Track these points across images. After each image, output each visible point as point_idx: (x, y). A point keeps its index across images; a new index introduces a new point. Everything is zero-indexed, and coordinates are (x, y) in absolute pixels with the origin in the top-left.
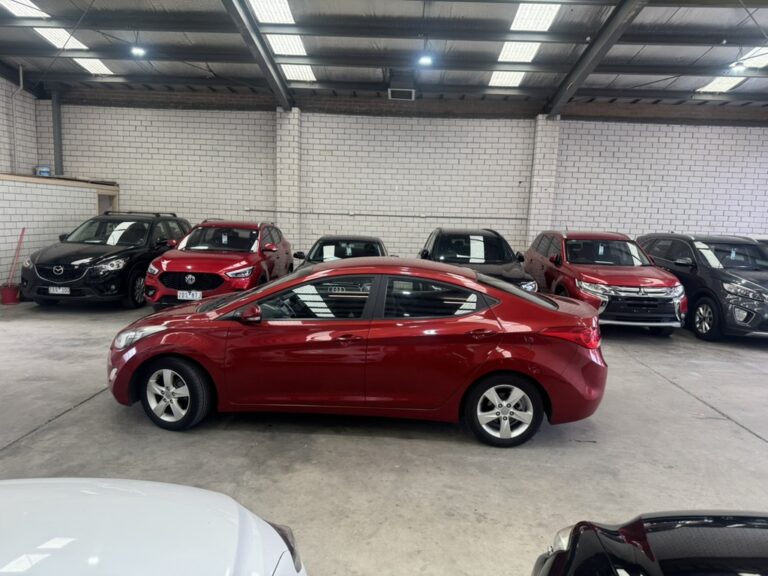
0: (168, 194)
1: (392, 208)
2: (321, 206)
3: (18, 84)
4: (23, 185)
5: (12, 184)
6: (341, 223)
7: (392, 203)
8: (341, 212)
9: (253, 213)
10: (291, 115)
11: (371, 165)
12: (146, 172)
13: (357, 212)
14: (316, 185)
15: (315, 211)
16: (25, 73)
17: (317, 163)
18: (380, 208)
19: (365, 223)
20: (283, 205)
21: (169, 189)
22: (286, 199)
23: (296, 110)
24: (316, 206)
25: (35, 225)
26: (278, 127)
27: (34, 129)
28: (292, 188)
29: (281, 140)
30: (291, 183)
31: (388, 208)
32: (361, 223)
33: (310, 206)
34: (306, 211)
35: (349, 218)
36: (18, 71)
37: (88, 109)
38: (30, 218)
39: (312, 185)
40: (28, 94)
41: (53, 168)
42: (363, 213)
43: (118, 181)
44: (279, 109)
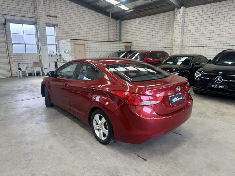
0: (144, 44)
1: (222, 43)
2: (190, 44)
3: (110, 17)
4: (101, 44)
5: (97, 43)
6: (198, 50)
7: (222, 40)
8: (198, 46)
9: (166, 48)
10: (180, 10)
11: (213, 24)
12: (139, 38)
13: (205, 45)
14: (189, 36)
15: (188, 46)
16: (111, 14)
17: (190, 27)
18: (216, 43)
19: (208, 50)
20: (175, 44)
21: (144, 42)
22: (176, 42)
23: (182, 8)
24: (188, 44)
25: (104, 54)
26: (175, 15)
27: (115, 29)
28: (179, 38)
29: (176, 20)
30: (178, 36)
31: (220, 43)
32: (207, 50)
33: (186, 44)
34: (185, 46)
35: (201, 48)
36: (110, 13)
37: (126, 21)
38: (102, 52)
39: (188, 36)
40: (114, 20)
41: (119, 39)
42: (207, 45)
43: (132, 42)
44: (176, 9)
